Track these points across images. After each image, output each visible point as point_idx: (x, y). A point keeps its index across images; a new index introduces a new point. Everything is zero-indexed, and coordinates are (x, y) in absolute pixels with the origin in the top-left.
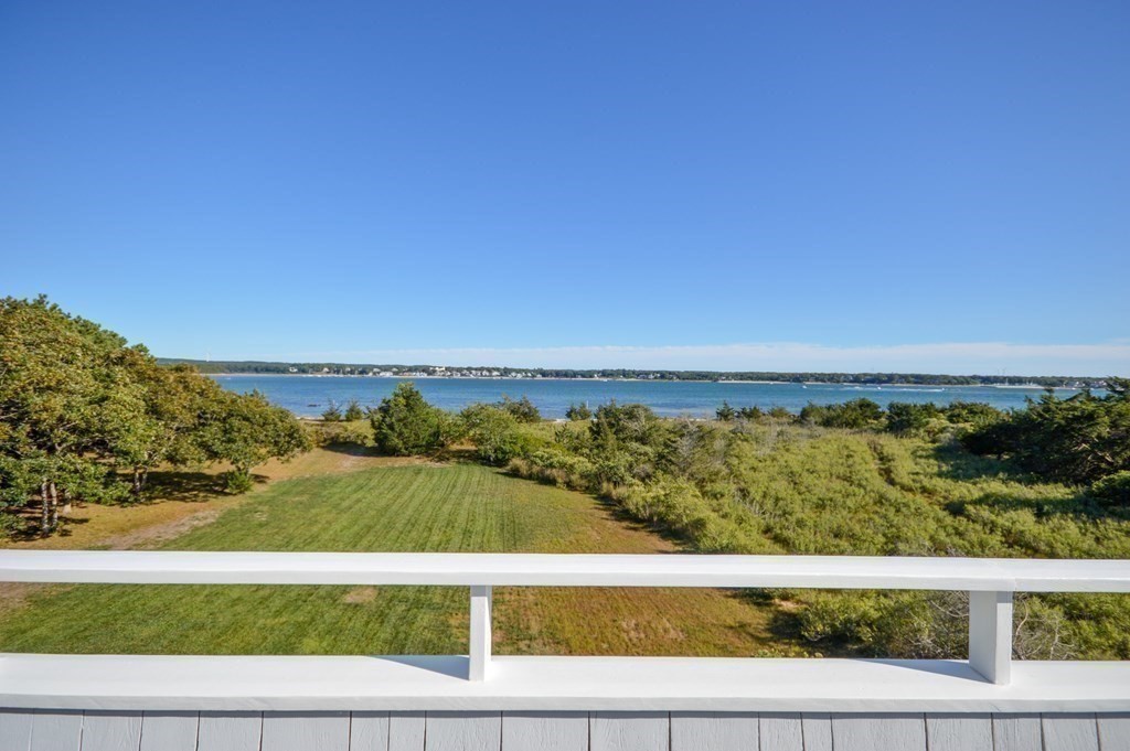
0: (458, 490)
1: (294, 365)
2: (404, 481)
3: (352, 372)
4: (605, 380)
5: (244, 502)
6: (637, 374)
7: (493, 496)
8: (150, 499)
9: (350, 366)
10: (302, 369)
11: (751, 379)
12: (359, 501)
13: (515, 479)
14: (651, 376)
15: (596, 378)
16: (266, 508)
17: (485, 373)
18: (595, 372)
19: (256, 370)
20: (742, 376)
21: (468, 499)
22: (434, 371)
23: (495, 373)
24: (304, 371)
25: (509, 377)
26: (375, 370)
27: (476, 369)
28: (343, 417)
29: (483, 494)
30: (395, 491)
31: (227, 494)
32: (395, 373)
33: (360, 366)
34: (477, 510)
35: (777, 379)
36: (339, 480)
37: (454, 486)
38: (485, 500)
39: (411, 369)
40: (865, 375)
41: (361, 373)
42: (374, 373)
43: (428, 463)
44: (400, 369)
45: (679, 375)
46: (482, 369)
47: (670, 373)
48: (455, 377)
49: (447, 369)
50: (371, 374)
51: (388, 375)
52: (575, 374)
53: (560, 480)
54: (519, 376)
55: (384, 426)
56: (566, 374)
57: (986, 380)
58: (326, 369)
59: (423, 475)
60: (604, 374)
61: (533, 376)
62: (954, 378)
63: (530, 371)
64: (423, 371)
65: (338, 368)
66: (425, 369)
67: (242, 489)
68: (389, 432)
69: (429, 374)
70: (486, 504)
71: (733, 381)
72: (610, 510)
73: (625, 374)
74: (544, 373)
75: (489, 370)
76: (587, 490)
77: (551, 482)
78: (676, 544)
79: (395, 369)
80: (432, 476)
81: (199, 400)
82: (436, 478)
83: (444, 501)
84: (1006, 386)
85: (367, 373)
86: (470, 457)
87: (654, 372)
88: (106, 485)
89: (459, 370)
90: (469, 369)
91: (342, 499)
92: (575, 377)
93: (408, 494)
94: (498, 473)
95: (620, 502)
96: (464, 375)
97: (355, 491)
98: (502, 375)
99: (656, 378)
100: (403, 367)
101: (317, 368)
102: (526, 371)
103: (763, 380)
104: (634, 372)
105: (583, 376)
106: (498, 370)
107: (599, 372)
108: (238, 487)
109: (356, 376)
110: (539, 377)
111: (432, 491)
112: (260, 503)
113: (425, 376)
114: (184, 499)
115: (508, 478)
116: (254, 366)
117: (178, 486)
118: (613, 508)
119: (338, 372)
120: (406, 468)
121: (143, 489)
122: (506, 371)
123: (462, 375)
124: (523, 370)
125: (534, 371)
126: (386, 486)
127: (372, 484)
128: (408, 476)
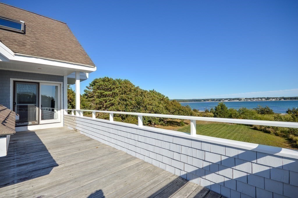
0: (234, 131)
1: (203, 100)
2: (220, 127)
3: (217, 101)
5: (183, 128)
7: (245, 134)
8: (168, 125)
9: (216, 99)
10: (205, 100)
12: (206, 130)
13: (255, 130)
16: (186, 129)
17: (259, 99)
19: (195, 101)
21: (236, 134)
22: (241, 100)
23: (263, 99)
24: (205, 101)
25: (270, 100)
26: (223, 100)
27: (256, 98)
28: (209, 111)
29: (242, 133)
30: (216, 130)
31: (180, 126)
32: (229, 100)
33: (219, 99)
34: (238, 137)
36: (203, 126)
37: (234, 130)
38: (241, 135)
39: (233, 99)
41: (219, 101)
42: (223, 101)
44: (230, 99)
46: (258, 98)
48: (248, 101)
49: (245, 99)
50: (222, 101)
51: (227, 101)
53: (272, 132)
54: (274, 100)
55: (215, 113)
58: (210, 100)
59: (225, 127)
61: (280, 100)
63: (278, 98)
64: (237, 99)
65: (213, 100)
66: (238, 99)
67: (183, 125)
68: (217, 115)
69: (239, 100)
70: (241, 136)
72: (291, 144)
74: (285, 99)
75: (261, 98)
76: (284, 136)
77: (269, 132)
79: (229, 99)
80: (228, 127)
81: (174, 107)
82: (229, 127)
83: (229, 133)
85: (221, 101)
88: (159, 122)
89: (250, 99)
90: (253, 98)
91: (202, 130)
93: (219, 130)
94: (250, 128)
95: (295, 142)
96: (252, 100)
97: (206, 128)
98: (266, 100)
100: (231, 99)
101: (208, 100)
102: (277, 98)
106: (264, 98)
108: (182, 125)
109: (218, 101)
110: (283, 100)
111: (226, 131)
112: (186, 128)
113: (238, 101)
114: (173, 126)
115: (253, 130)
116: (194, 100)
117: (173, 124)
118: (292, 143)
119: (213, 101)
120: (221, 124)
121: (166, 123)
122: (268, 98)
123: (251, 100)
124: (275, 98)
125: (280, 98)
126: (214, 128)
127: (211, 127)
128: (221, 126)
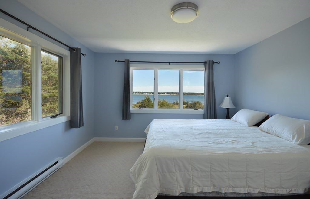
15: (166, 94)
107: (166, 93)
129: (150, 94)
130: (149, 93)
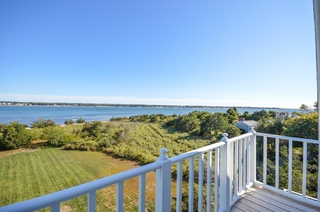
0: (53, 159)
2: (25, 160)
4: (59, 106)
6: (71, 104)
11: (106, 106)
13: (70, 151)
14: (75, 105)
15: (55, 105)
17: (4, 103)
18: (54, 103)
20: (103, 105)
23: (9, 104)
25: (17, 105)
35: (112, 106)
37: (50, 158)
38: (69, 161)
40: (132, 105)
43: (28, 150)
45: (85, 105)
47: (82, 104)
52: (46, 104)
53: (88, 149)
54: (21, 105)
56: (43, 104)
57: (154, 106)
59: (31, 156)
60: (58, 104)
62: (149, 105)
71: (101, 106)
72: (110, 156)
73: (66, 104)
74: (33, 104)
75: (6, 103)
76: (98, 150)
77: (86, 150)
78: (136, 162)
82: (38, 156)
83: (53, 165)
84: (158, 107)
86: (44, 145)
87: (76, 104)
92: (46, 105)
94: (61, 150)
95: (111, 153)
98: (13, 104)
99: (77, 105)
102: (24, 103)
103: (108, 106)
104: (69, 104)
105: (50, 105)
106: (11, 102)
107: (56, 104)
110: (31, 105)
111: (43, 162)
115: (67, 151)
120: (20, 154)
122: (15, 103)
124: (23, 103)
125: (28, 103)
128: (25, 157)
129: (28, 105)
130: (26, 103)
